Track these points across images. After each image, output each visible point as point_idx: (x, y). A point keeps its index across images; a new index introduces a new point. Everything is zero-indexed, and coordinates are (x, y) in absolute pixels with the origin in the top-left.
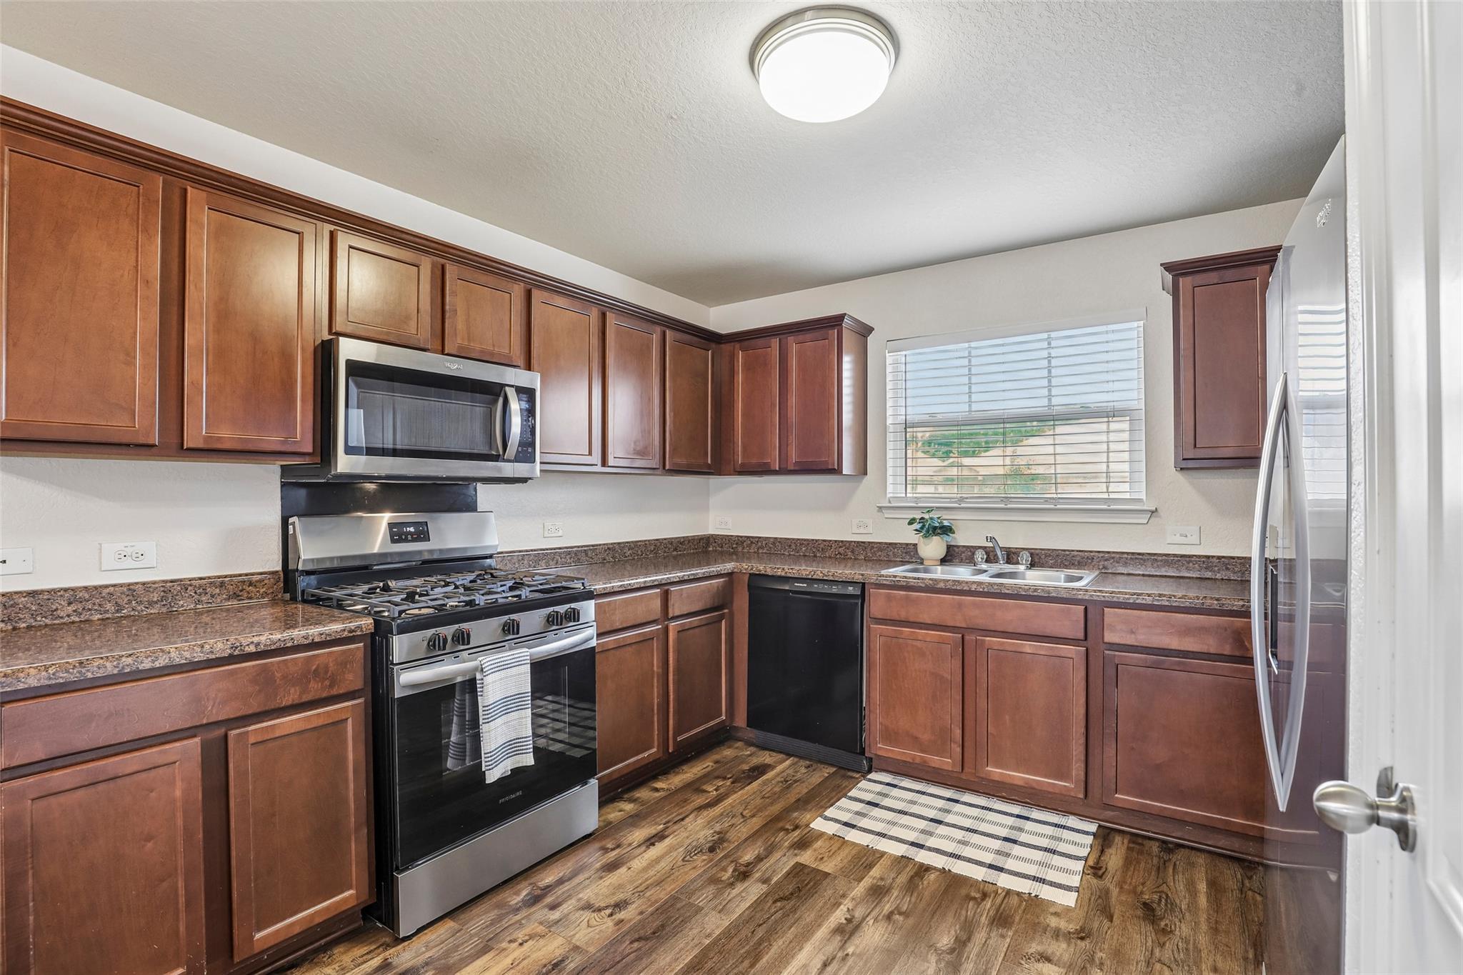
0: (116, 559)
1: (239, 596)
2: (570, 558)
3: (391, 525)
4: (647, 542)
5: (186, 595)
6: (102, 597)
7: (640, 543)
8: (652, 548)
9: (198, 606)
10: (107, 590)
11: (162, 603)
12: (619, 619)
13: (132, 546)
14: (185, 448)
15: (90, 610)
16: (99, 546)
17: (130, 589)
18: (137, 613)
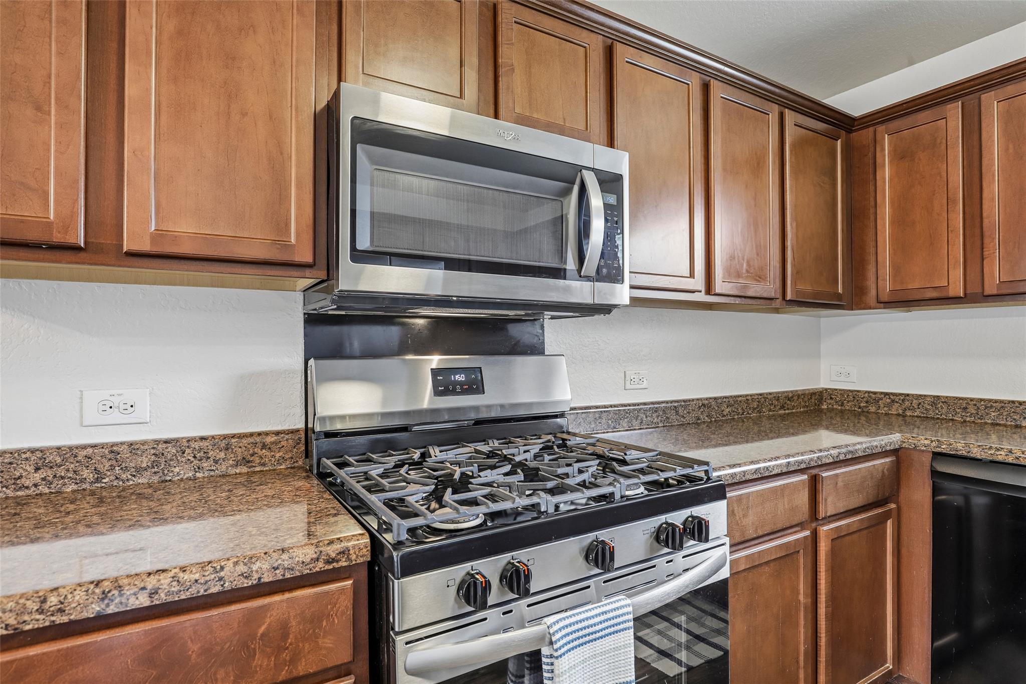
0: (100, 411)
1: (249, 462)
2: (658, 417)
3: (435, 372)
4: (749, 398)
5: (183, 459)
6: (77, 462)
7: (740, 399)
8: (755, 404)
9: (198, 475)
10: (84, 453)
11: (153, 470)
12: (753, 523)
13: (120, 395)
14: (125, 250)
15: (62, 478)
16: (79, 393)
17: (112, 452)
18: (121, 483)
